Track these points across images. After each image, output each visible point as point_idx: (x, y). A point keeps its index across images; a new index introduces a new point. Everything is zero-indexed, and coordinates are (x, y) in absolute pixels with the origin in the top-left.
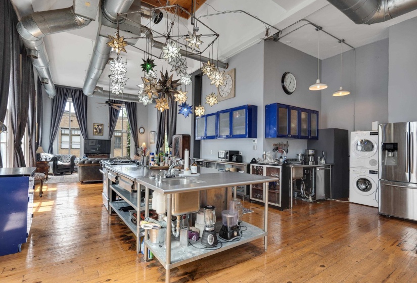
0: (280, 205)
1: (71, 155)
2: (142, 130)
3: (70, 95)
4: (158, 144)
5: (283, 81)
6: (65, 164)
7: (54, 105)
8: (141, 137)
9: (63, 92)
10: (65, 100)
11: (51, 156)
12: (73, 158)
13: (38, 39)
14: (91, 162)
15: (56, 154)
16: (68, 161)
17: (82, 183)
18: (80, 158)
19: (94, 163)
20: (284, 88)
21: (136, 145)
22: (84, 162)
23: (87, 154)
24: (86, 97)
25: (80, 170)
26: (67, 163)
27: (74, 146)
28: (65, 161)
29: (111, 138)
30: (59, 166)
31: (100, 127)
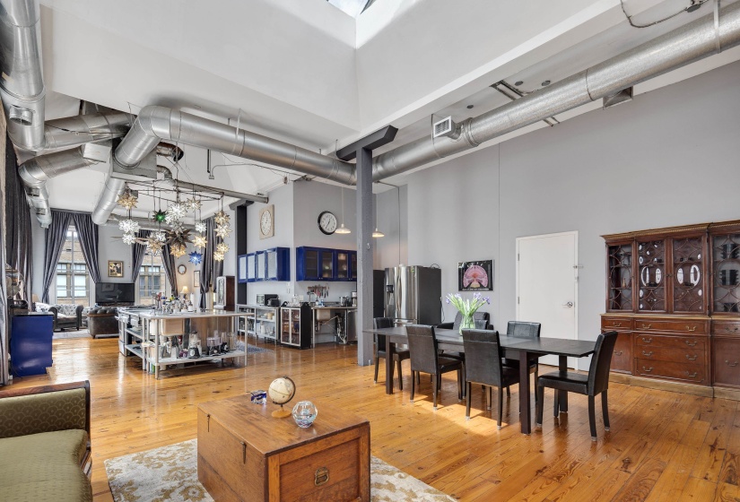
0: (299, 345)
1: (77, 305)
2: (182, 269)
3: (72, 222)
4: (202, 288)
5: (319, 221)
6: (68, 317)
7: (49, 237)
8: (181, 279)
9: (61, 218)
10: (65, 228)
11: (48, 307)
12: (79, 310)
13: (43, 181)
14: (105, 311)
15: (53, 304)
16: (72, 313)
17: (94, 337)
18: (90, 306)
19: (110, 313)
20: (321, 229)
21: (173, 290)
22: (96, 311)
23: (99, 302)
24: (97, 226)
25: (91, 322)
26: (72, 315)
27: (77, 293)
28: (67, 313)
29: (134, 281)
30: (60, 320)
31: (118, 266)
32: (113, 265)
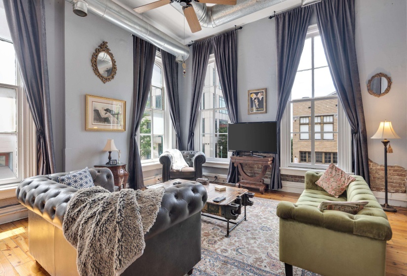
31: (260, 96)
32: (254, 96)
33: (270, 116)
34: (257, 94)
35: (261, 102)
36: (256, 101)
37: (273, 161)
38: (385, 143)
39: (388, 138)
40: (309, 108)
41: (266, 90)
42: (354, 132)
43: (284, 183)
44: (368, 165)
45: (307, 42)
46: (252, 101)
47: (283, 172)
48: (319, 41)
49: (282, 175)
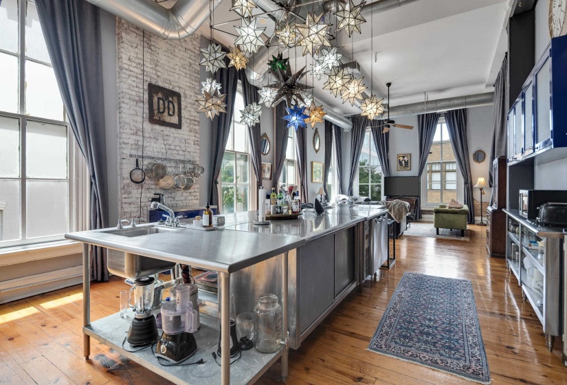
3: (369, 123)
9: (361, 121)
10: (363, 129)
23: (389, 197)
29: (420, 173)
31: (406, 159)
32: (401, 159)
33: (414, 172)
34: (404, 157)
35: (406, 163)
36: (403, 162)
37: (416, 201)
38: (481, 189)
39: (483, 186)
40: (431, 153)
41: (410, 155)
42: (466, 183)
43: (423, 216)
44: (473, 202)
45: (438, 126)
46: (400, 163)
47: (422, 209)
48: (445, 126)
49: (422, 211)
